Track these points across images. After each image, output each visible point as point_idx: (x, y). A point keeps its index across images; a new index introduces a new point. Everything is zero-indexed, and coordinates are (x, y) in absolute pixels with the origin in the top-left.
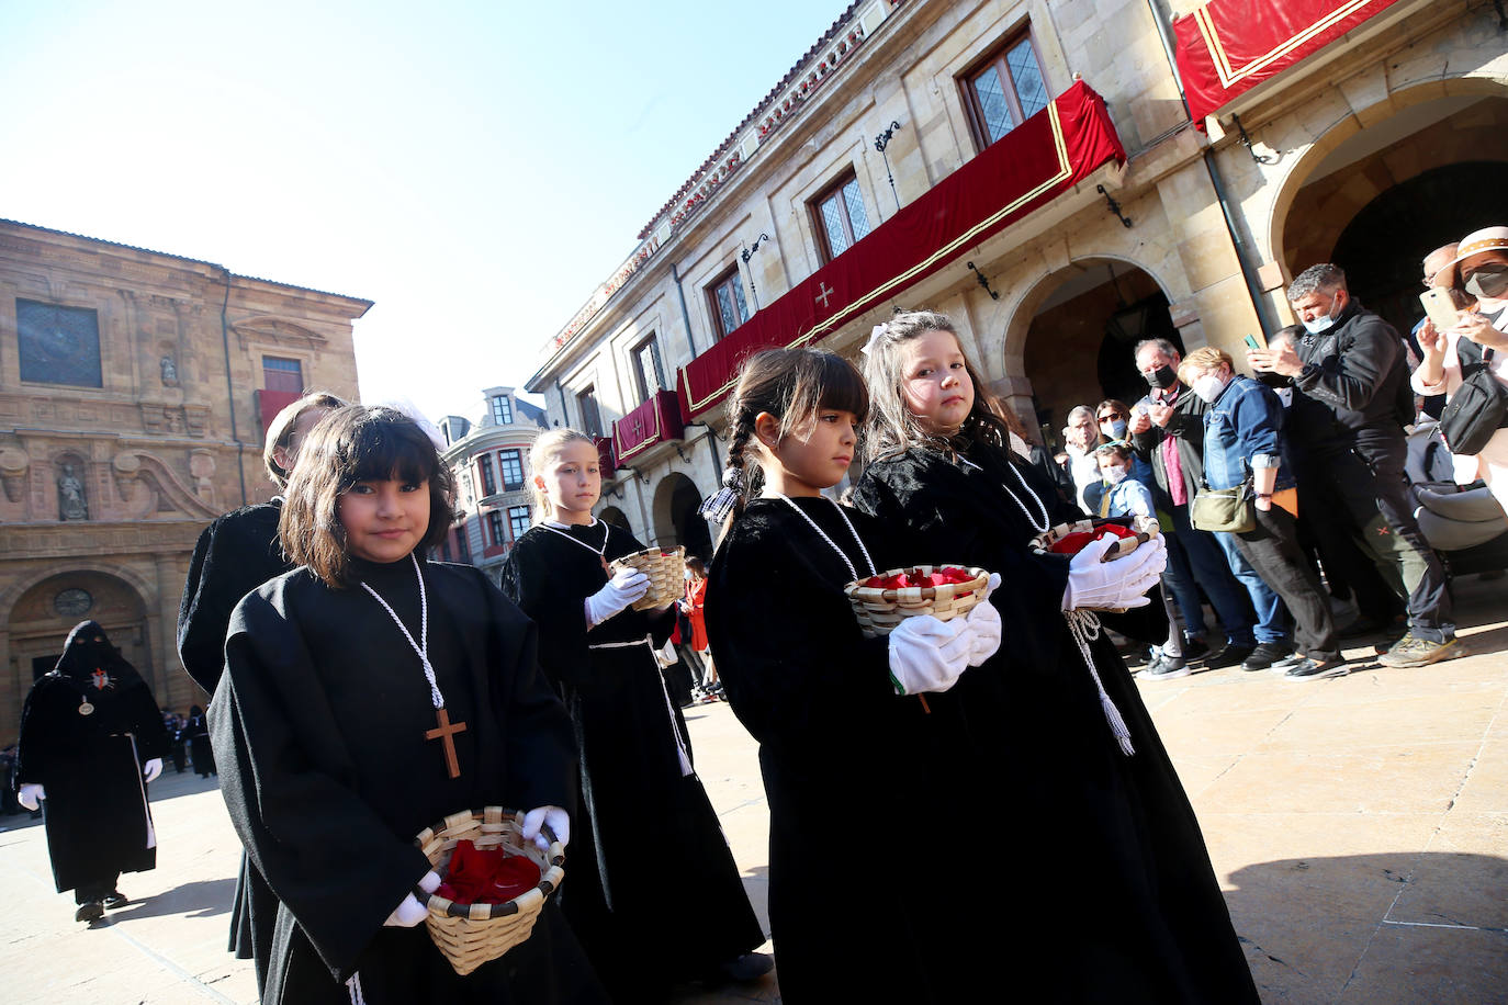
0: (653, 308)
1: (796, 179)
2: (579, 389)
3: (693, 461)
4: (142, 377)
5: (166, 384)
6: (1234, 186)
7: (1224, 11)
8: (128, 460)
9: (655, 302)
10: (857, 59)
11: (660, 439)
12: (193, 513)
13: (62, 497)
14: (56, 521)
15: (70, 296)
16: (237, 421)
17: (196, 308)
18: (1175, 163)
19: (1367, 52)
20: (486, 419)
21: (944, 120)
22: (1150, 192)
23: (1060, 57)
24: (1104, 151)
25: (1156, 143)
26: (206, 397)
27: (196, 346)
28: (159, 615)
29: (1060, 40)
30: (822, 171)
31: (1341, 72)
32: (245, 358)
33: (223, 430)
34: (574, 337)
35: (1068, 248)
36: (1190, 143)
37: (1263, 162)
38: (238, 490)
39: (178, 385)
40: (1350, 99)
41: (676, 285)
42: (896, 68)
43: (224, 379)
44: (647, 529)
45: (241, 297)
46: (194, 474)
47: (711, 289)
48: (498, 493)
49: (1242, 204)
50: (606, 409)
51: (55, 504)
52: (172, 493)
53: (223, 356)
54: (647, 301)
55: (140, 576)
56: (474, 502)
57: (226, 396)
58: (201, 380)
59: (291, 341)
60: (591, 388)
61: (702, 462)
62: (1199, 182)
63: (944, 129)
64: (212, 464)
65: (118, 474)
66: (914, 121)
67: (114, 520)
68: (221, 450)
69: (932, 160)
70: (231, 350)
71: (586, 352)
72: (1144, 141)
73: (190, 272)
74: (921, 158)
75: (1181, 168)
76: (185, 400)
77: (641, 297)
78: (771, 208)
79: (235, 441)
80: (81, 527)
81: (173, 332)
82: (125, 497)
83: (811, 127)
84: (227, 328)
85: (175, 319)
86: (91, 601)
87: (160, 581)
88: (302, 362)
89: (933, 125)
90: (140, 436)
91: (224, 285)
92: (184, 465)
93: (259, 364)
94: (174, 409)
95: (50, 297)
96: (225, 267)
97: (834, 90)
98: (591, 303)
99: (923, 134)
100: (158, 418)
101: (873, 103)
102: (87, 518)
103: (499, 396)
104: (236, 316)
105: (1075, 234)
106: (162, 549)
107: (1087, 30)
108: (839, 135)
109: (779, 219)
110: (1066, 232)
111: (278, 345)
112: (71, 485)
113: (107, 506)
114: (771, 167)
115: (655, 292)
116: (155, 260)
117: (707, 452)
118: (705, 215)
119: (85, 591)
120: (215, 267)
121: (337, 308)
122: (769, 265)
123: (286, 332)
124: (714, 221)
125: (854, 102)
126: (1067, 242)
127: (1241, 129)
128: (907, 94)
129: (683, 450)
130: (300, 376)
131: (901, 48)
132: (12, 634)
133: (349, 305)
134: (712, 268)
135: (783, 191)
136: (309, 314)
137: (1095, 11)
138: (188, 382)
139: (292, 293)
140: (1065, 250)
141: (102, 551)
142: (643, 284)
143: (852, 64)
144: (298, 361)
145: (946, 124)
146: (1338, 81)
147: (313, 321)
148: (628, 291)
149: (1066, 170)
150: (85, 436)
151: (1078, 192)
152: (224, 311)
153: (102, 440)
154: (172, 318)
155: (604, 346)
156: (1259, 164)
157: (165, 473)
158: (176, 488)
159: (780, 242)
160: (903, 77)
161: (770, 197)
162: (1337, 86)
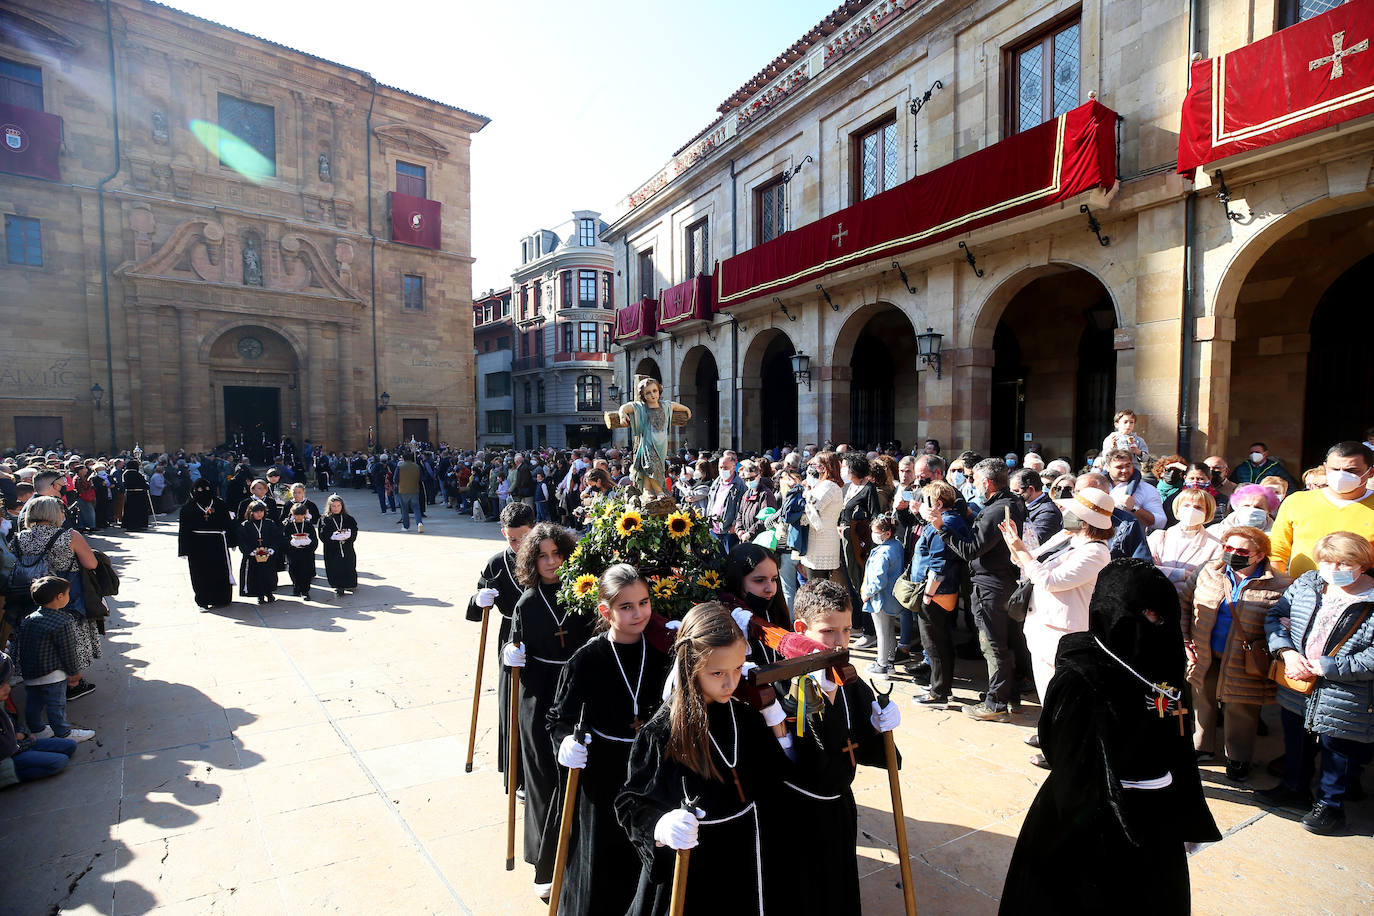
0: (709, 195)
1: (846, 110)
2: (641, 249)
3: (717, 340)
4: (304, 172)
5: (321, 179)
6: (1204, 235)
7: (1239, 67)
8: (291, 242)
9: (712, 190)
10: (918, 10)
11: (692, 317)
12: (335, 291)
13: (245, 265)
14: (240, 285)
15: (255, 93)
16: (373, 216)
17: (347, 112)
18: (1159, 199)
19: (1357, 142)
20: (572, 239)
21: (981, 91)
22: (1131, 218)
23: (1097, 58)
24: (1091, 179)
25: (1151, 173)
26: (351, 193)
27: (346, 147)
28: (307, 369)
29: (1101, 39)
30: (869, 108)
31: (1329, 154)
32: (383, 162)
33: (362, 223)
34: (646, 201)
35: (1051, 248)
36: (1176, 184)
37: (1236, 220)
38: (369, 277)
39: (330, 181)
40: (1330, 181)
41: (731, 181)
42: (953, 25)
43: (365, 178)
44: (674, 386)
45: (383, 104)
46: (338, 259)
47: (760, 191)
48: (573, 307)
49: (1206, 254)
50: (658, 273)
51: (241, 270)
52: (320, 272)
53: (365, 158)
54: (706, 187)
55: (296, 336)
56: (553, 311)
57: (366, 194)
58: (348, 178)
59: (419, 149)
60: (650, 251)
61: (723, 345)
62: (1174, 223)
63: (978, 101)
64: (351, 252)
65: (284, 252)
66: (956, 84)
67: (280, 289)
68: (358, 240)
69: (963, 127)
70: (372, 153)
71: (651, 219)
72: (1142, 167)
73: (345, 79)
74: (952, 123)
75: (1163, 204)
76: (334, 195)
77: (702, 183)
78: (821, 131)
79: (371, 234)
80: (257, 291)
81: (328, 133)
82: (288, 271)
83: (868, 64)
84: (370, 132)
85: (332, 121)
86: (262, 348)
87: (309, 342)
88: (427, 170)
89: (971, 93)
90: (300, 222)
91: (371, 93)
92: (331, 250)
93: (393, 168)
94: (326, 202)
95: (242, 93)
96: (373, 76)
97: (893, 35)
98: (662, 173)
99: (961, 98)
100: (314, 208)
101: (926, 55)
102: (262, 285)
103: (585, 218)
104: (380, 122)
105: (1060, 237)
106: (311, 317)
107: (1127, 36)
108: (891, 77)
109: (825, 144)
110: (1052, 235)
111: (409, 152)
112: (251, 256)
113: (275, 277)
114: (827, 94)
115: (714, 181)
116: (319, 66)
117: (729, 336)
118: (764, 124)
119: (259, 342)
120: (364, 76)
121: (460, 123)
122: (808, 185)
123: (417, 141)
124: (772, 130)
125: (911, 48)
126: (1051, 243)
127: (1223, 184)
128: (956, 54)
129: (711, 329)
130: (425, 181)
131: (962, 6)
132: (211, 365)
133: (469, 120)
134: (761, 174)
135: (834, 118)
136: (437, 126)
137: (1140, 19)
138: (338, 179)
139: (424, 105)
140: (1048, 249)
141: (270, 313)
142: (704, 172)
143: (913, 13)
144: (424, 168)
145: (982, 96)
146: (1324, 162)
147: (440, 132)
148: (691, 176)
149: (1055, 187)
150: (262, 218)
151: (1062, 208)
152: (369, 118)
153: (274, 222)
154: (328, 119)
155: (666, 217)
156: (1232, 221)
157: (318, 256)
158: (324, 269)
159: (821, 167)
160: (957, 36)
161: (821, 121)
162: (1324, 166)
